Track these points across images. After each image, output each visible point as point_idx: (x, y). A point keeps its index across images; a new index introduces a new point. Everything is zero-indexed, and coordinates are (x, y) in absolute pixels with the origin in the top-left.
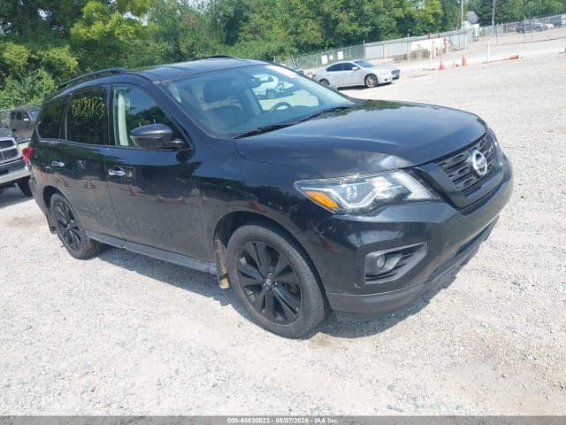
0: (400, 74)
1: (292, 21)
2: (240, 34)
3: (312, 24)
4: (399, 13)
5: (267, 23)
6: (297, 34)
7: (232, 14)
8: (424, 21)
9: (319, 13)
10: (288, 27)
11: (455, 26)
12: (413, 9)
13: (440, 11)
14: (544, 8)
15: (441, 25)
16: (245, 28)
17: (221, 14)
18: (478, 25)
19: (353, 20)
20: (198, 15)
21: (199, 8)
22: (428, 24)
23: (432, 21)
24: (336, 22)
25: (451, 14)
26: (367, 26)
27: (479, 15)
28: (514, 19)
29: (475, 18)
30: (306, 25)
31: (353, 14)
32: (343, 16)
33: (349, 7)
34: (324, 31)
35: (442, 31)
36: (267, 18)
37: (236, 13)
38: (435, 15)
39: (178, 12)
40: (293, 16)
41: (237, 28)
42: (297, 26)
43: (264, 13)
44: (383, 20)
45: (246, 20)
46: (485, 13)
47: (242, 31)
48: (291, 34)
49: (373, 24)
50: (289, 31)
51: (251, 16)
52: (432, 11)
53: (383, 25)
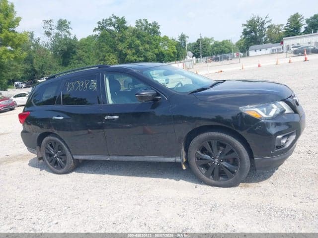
0: (169, 81)
1: (102, 54)
2: (71, 60)
3: (112, 56)
4: (156, 51)
5: (86, 55)
6: (105, 60)
7: (66, 50)
8: (169, 56)
9: (115, 50)
10: (99, 57)
11: (183, 58)
12: (162, 49)
13: (176, 51)
14: (221, 51)
15: (177, 57)
16: (74, 57)
17: (60, 49)
18: (194, 58)
19: (134, 54)
20: (45, 50)
21: (45, 46)
22: (171, 57)
23: (173, 55)
24: (126, 55)
25: (181, 52)
26: (142, 57)
27: (193, 53)
28: (208, 55)
29: (192, 54)
30: (109, 56)
31: (134, 51)
32: (129, 52)
33: (132, 48)
34: (119, 59)
35: (177, 60)
36: (86, 52)
37: (68, 49)
38: (174, 53)
39: (32, 47)
40: (102, 51)
41: (69, 57)
42: (104, 56)
43: (84, 50)
44: (149, 54)
45: (74, 53)
46: (196, 52)
47: (72, 58)
48: (101, 60)
49: (144, 56)
50: (100, 59)
51: (77, 51)
52: (172, 51)
53: (150, 57)
